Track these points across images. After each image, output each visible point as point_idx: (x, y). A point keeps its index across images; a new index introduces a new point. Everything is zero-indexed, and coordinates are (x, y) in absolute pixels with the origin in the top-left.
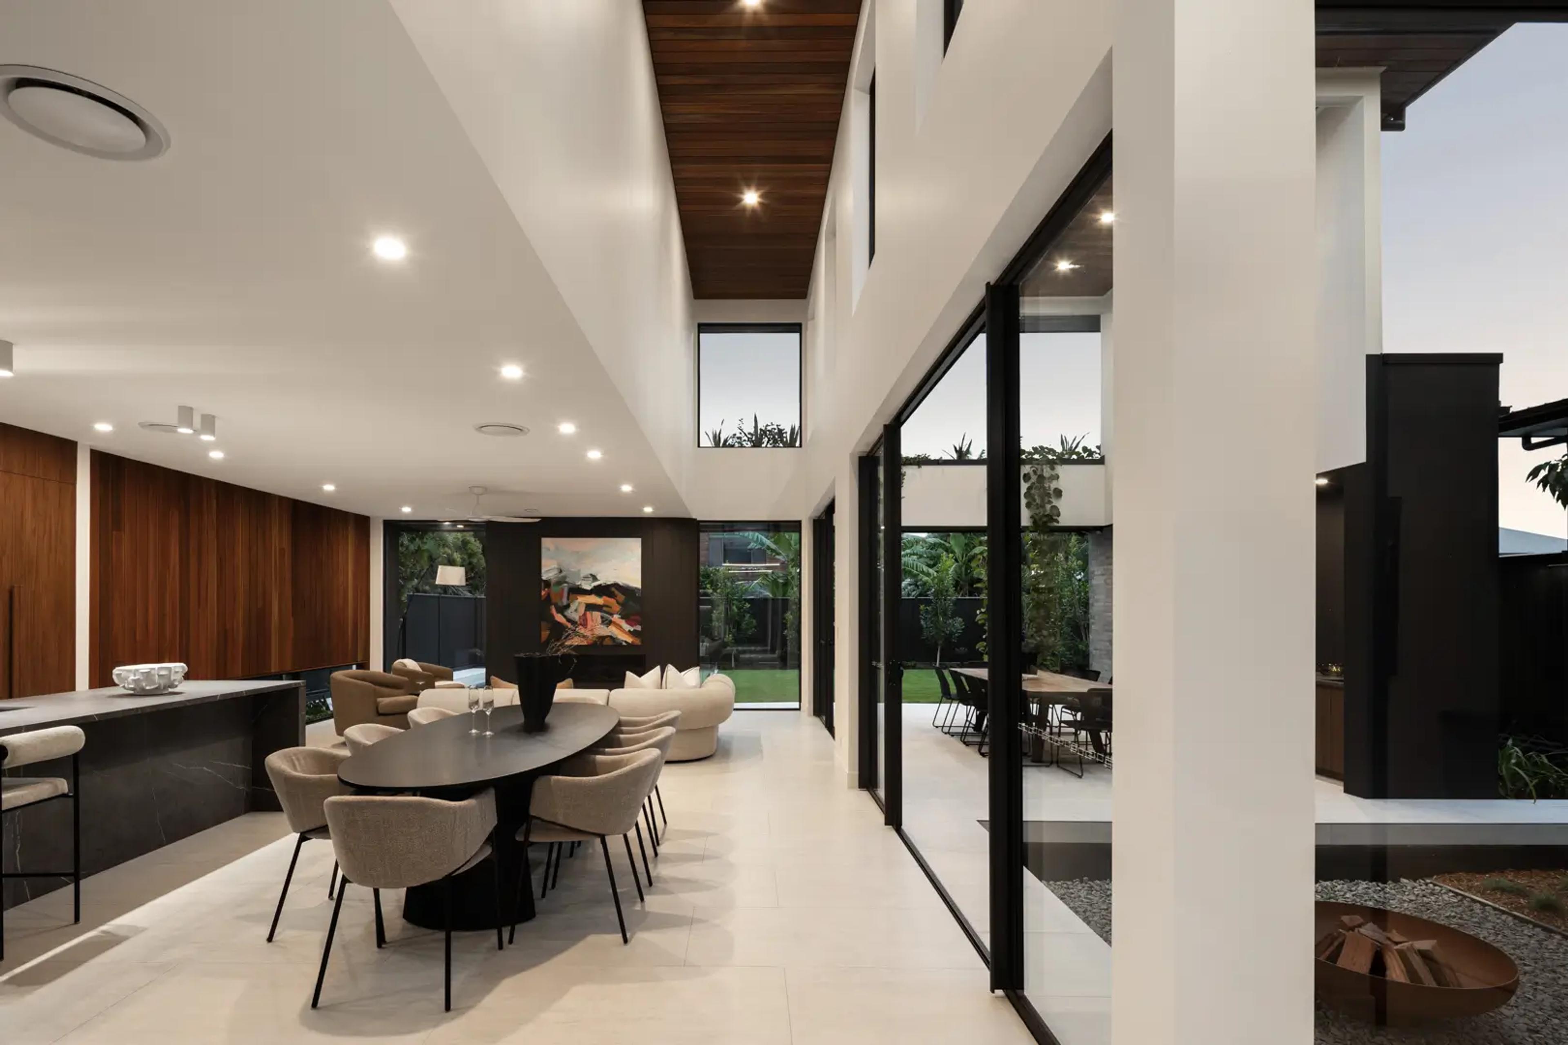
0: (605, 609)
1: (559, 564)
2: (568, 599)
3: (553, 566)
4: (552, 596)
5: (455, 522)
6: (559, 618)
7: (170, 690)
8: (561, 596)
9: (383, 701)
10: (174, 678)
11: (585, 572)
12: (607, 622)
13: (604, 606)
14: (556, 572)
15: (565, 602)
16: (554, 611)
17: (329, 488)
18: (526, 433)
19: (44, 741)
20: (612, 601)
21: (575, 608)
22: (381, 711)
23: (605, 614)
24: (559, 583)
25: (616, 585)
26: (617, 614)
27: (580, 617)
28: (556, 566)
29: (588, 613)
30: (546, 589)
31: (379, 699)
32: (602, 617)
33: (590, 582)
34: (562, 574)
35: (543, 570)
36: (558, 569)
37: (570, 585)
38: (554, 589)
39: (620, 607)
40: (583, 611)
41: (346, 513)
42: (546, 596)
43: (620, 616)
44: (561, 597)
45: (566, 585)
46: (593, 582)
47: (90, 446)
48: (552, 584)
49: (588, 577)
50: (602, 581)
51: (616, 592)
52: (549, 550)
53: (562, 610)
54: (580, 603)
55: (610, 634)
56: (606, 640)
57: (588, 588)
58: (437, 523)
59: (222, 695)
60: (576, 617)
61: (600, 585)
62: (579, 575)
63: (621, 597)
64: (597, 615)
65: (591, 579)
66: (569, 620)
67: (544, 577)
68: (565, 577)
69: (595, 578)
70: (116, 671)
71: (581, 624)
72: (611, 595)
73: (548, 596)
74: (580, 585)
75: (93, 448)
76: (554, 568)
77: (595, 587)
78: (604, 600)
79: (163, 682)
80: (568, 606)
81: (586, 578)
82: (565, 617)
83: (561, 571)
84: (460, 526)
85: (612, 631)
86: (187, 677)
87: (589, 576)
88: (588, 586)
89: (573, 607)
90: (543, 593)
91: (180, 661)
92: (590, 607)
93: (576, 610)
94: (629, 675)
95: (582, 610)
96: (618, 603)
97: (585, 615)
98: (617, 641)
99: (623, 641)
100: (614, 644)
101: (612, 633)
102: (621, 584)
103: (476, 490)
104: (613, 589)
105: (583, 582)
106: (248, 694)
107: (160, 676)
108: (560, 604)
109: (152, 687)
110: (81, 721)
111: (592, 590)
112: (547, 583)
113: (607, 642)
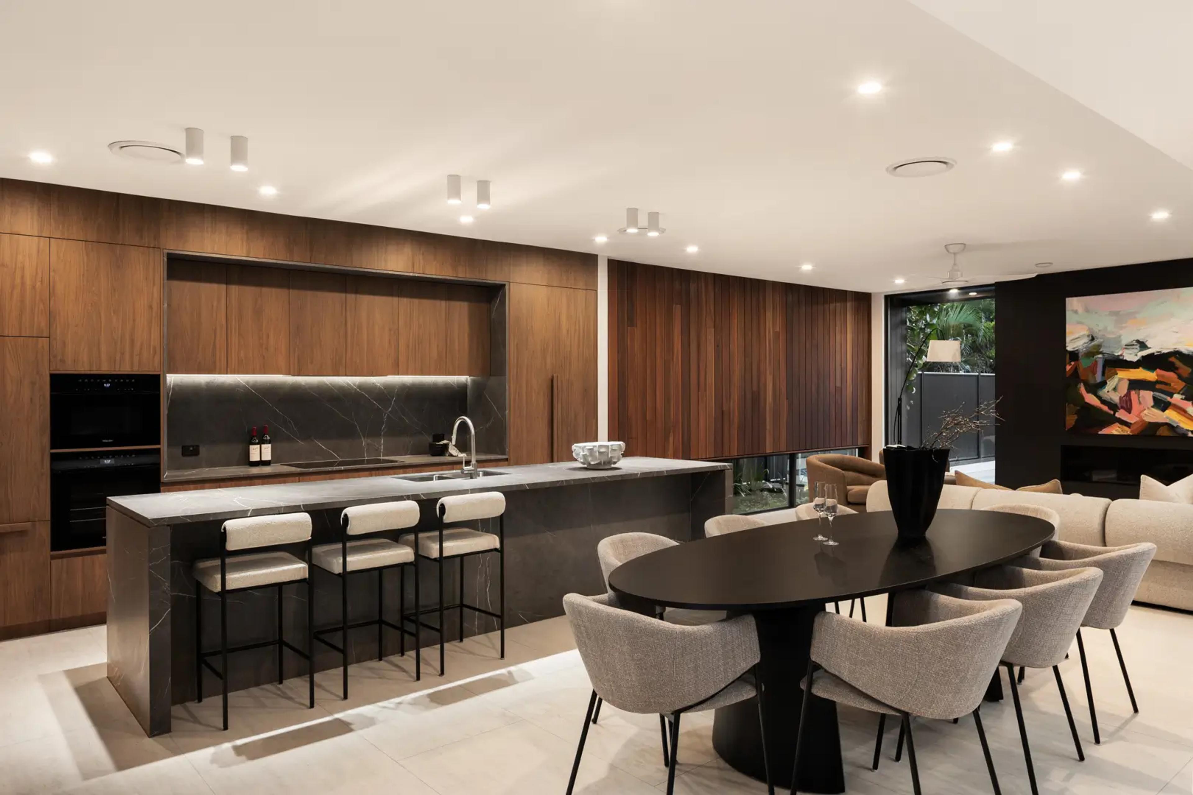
0: (1158, 386)
1: (1090, 329)
2: (1103, 374)
3: (1082, 333)
4: (1080, 371)
5: (964, 290)
6: (1091, 399)
7: (613, 466)
8: (1093, 370)
9: (851, 490)
10: (612, 455)
11: (1128, 337)
12: (1162, 405)
13: (1157, 382)
14: (1086, 340)
15: (1099, 378)
16: (1082, 389)
17: (807, 267)
18: (952, 166)
19: (472, 504)
20: (1170, 376)
21: (1113, 387)
22: (850, 500)
23: (1157, 394)
24: (1091, 353)
25: (1177, 354)
26: (1179, 393)
27: (1121, 398)
28: (1086, 333)
29: (1133, 393)
30: (1073, 363)
31: (849, 487)
32: (1155, 398)
33: (1136, 351)
34: (1095, 342)
35: (1068, 339)
36: (1088, 336)
37: (1106, 356)
38: (1084, 363)
39: (1184, 384)
40: (1125, 391)
41: (845, 292)
42: (1071, 372)
43: (1184, 397)
44: (1094, 373)
45: (1100, 356)
46: (1140, 351)
47: (608, 257)
48: (1080, 355)
49: (1133, 345)
50: (1155, 347)
51: (1178, 363)
52: (1076, 312)
53: (1095, 388)
54: (1120, 380)
55: (1168, 421)
56: (1161, 428)
57: (1135, 359)
58: (940, 293)
59: (643, 474)
60: (1115, 398)
61: (1151, 355)
62: (1120, 341)
63: (1185, 370)
64: (1147, 396)
65: (1138, 347)
66: (1103, 402)
67: (1069, 348)
68: (1099, 346)
69: (1143, 345)
70: (575, 447)
71: (1122, 408)
72: (1170, 367)
73: (1075, 370)
74: (1121, 355)
75: (610, 258)
76: (1083, 336)
77: (1143, 357)
78: (1157, 375)
79: (603, 459)
80: (1103, 384)
81: (1129, 346)
82: (1099, 398)
83: (1093, 339)
84: (973, 294)
85: (1171, 416)
86: (625, 455)
87: (1134, 343)
88: (1132, 356)
89: (1111, 384)
90: (1068, 368)
91: (619, 440)
92: (1136, 385)
93: (1115, 389)
94: (1147, 482)
95: (1124, 389)
96: (1180, 377)
97: (1128, 394)
98: (1178, 430)
99: (1188, 430)
100: (1175, 435)
101: (1170, 419)
102: (1184, 351)
103: (952, 249)
104: (1172, 359)
105: (1126, 351)
106: (670, 474)
107: (600, 453)
108: (1092, 382)
109: (596, 462)
110: (504, 490)
111: (1138, 361)
112: (1074, 355)
113: (1163, 432)
